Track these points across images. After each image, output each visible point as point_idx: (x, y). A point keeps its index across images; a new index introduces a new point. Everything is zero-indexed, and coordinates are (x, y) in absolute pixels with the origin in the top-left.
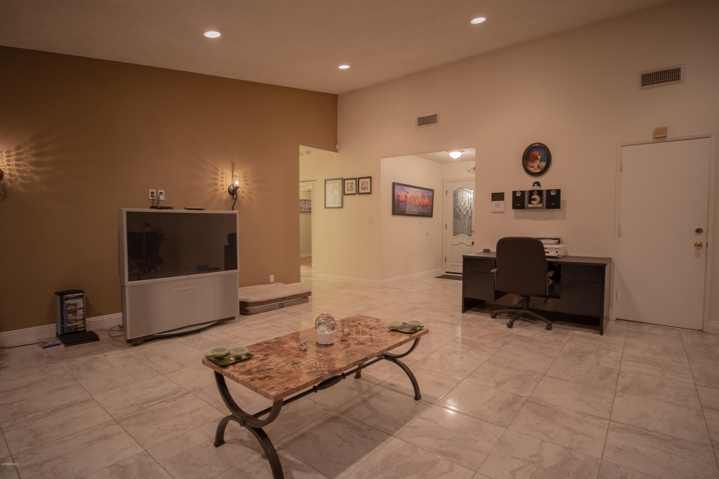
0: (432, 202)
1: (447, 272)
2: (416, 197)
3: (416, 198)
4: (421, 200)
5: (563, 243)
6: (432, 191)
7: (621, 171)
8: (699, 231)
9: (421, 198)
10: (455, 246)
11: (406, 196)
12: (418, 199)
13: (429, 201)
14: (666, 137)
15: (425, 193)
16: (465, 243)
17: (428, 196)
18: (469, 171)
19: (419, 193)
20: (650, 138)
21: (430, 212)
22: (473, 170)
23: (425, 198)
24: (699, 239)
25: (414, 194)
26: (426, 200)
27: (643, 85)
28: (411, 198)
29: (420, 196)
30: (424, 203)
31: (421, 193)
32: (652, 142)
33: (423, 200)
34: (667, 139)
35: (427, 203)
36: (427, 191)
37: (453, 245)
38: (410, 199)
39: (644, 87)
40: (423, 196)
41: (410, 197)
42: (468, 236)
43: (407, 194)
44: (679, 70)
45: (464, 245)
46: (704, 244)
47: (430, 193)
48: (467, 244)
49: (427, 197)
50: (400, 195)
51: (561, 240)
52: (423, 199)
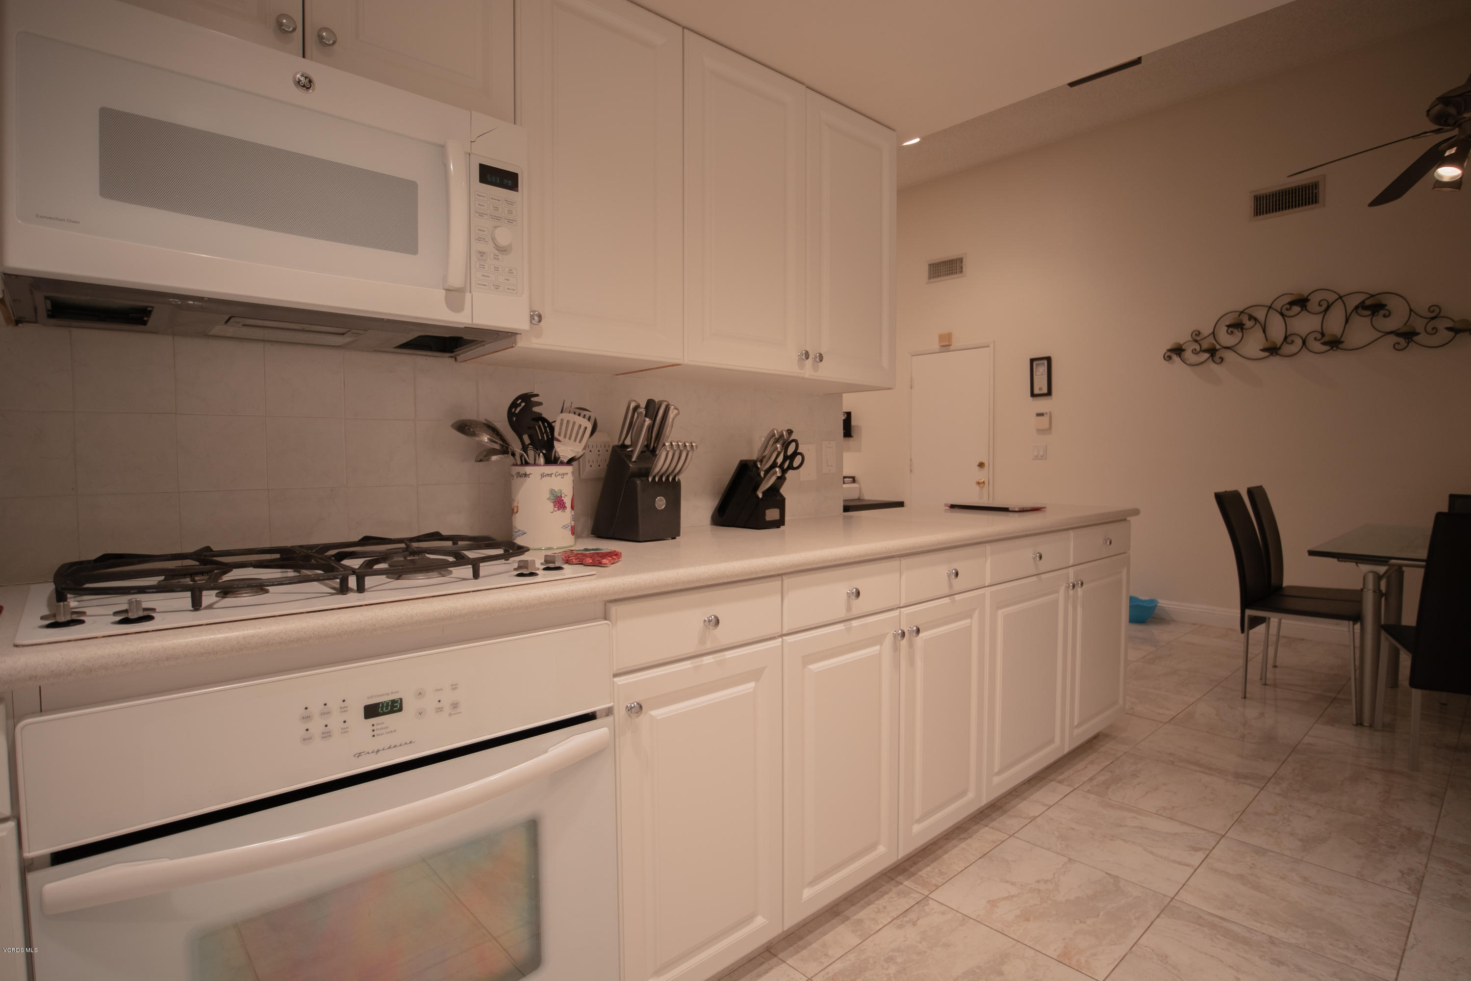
5: (859, 483)
7: (911, 388)
8: (981, 465)
14: (950, 345)
20: (936, 346)
24: (982, 475)
27: (930, 278)
32: (938, 350)
34: (951, 348)
39: (931, 280)
44: (961, 260)
46: (987, 482)
51: (856, 479)
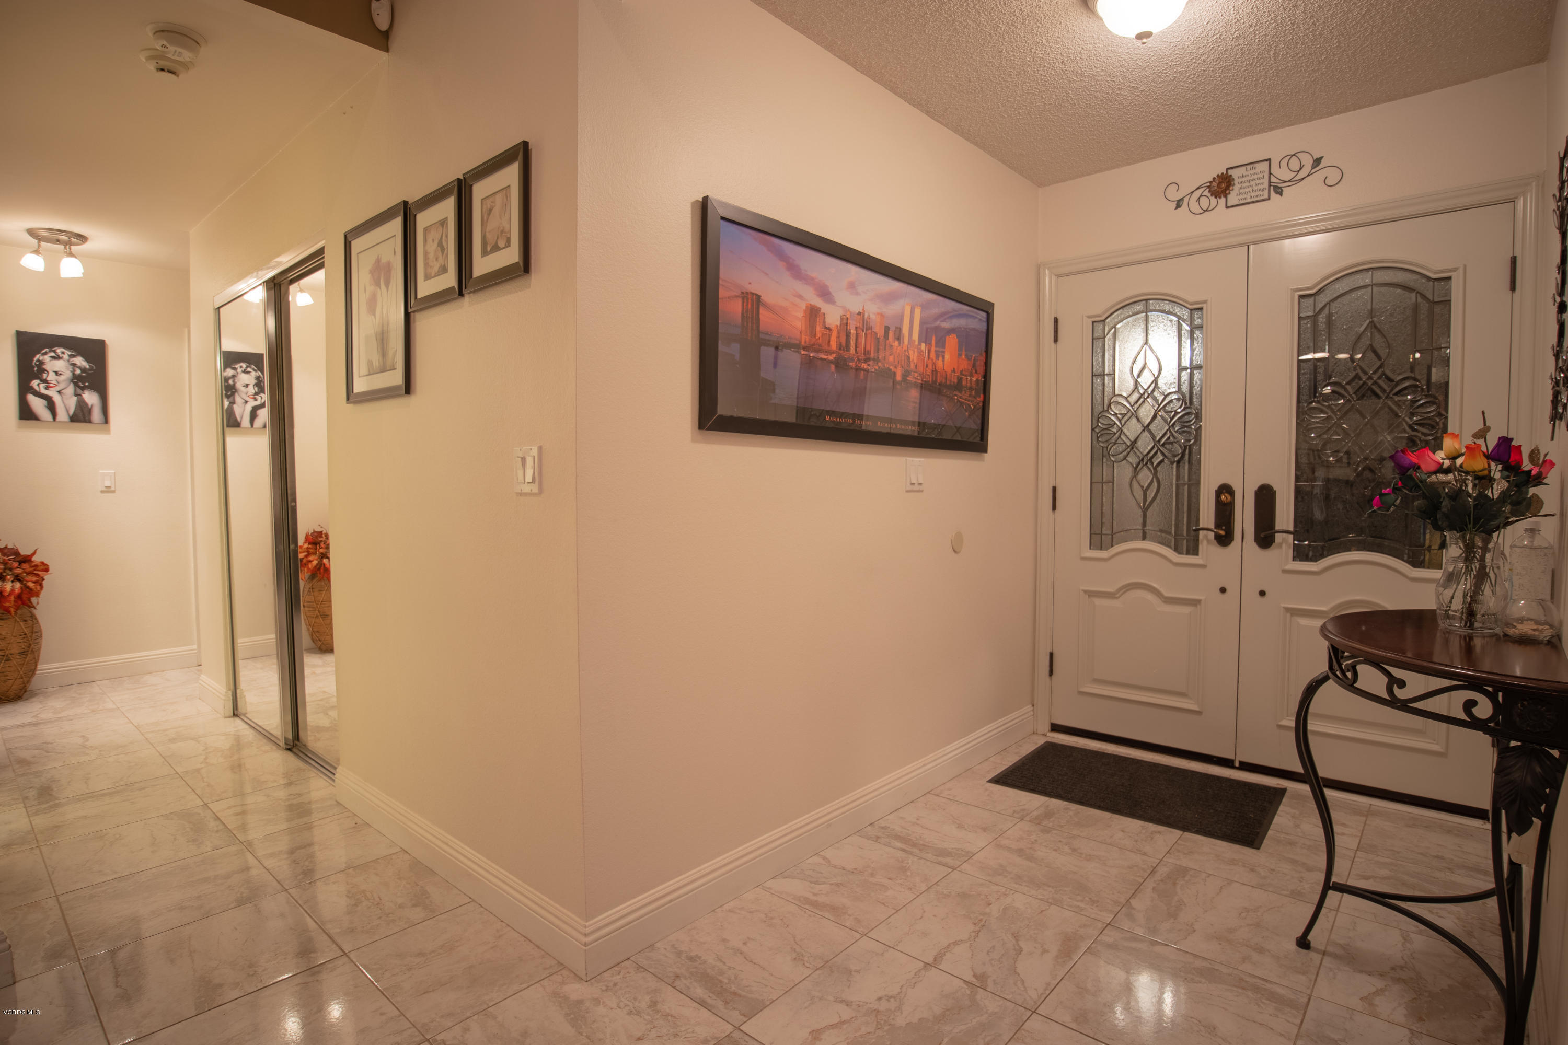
0: (981, 370)
1: (1055, 728)
2: (887, 329)
3: (886, 336)
4: (920, 352)
6: (986, 308)
9: (920, 342)
10: (1098, 601)
11: (813, 313)
12: (896, 343)
13: (965, 365)
15: (942, 316)
16: (1155, 585)
17: (964, 336)
18: (1178, 206)
19: (908, 310)
21: (974, 425)
22: (1207, 193)
23: (941, 343)
25: (872, 310)
26: (947, 357)
28: (853, 332)
29: (912, 331)
30: (935, 372)
31: (918, 312)
33: (933, 355)
35: (954, 371)
36: (952, 305)
37: (1091, 594)
38: (848, 335)
40: (929, 332)
41: (845, 322)
42: (1177, 549)
43: (818, 302)
45: (1149, 596)
47: (976, 321)
48: (1167, 594)
49: (952, 341)
50: (764, 298)
52: (933, 349)
